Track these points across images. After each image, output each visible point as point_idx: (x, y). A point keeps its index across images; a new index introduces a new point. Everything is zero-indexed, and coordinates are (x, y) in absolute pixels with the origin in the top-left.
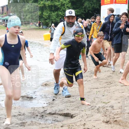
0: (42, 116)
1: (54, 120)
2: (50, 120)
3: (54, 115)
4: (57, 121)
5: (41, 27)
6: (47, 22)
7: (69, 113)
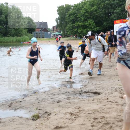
0: (80, 93)
1: (88, 96)
2: (85, 96)
3: (88, 93)
4: (90, 97)
5: (77, 38)
6: (81, 35)
7: (97, 92)
